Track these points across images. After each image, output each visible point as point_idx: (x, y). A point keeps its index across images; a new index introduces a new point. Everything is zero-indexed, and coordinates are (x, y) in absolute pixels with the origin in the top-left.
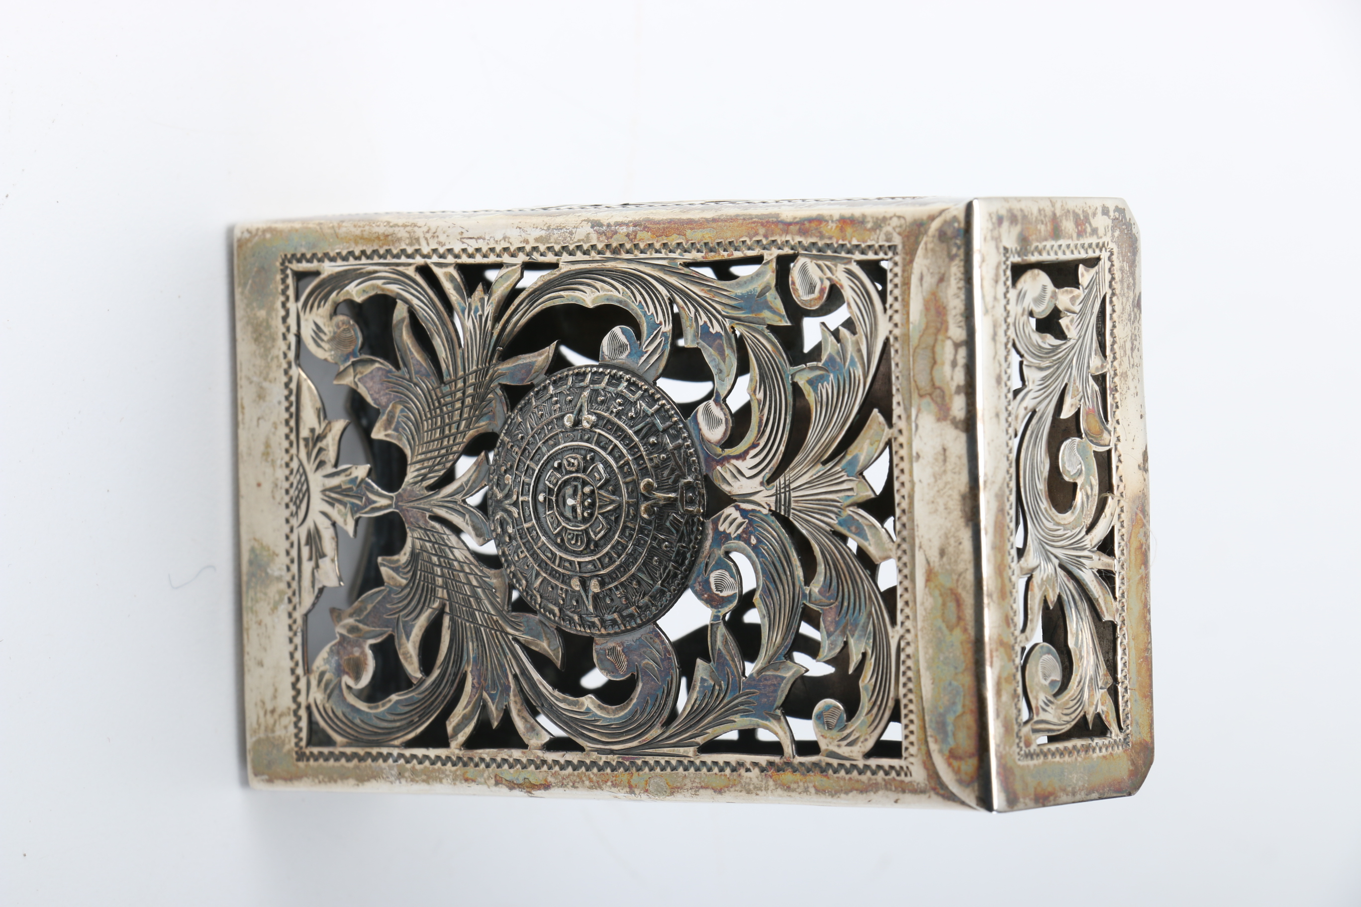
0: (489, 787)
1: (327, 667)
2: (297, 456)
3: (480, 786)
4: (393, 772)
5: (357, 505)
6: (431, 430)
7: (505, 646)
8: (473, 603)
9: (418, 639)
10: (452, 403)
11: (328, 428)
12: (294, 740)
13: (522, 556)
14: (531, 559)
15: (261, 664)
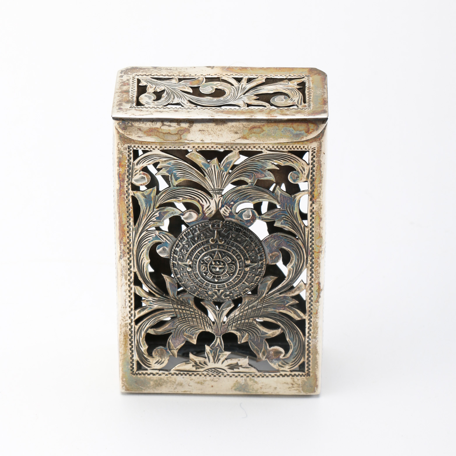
0: (319, 305)
1: (277, 364)
2: (202, 372)
3: (319, 308)
4: (314, 340)
5: (220, 350)
6: (193, 322)
7: (270, 297)
8: (255, 309)
9: (267, 330)
10: (184, 313)
11: (192, 360)
12: (303, 377)
13: (237, 289)
14: (238, 286)
15: (276, 388)
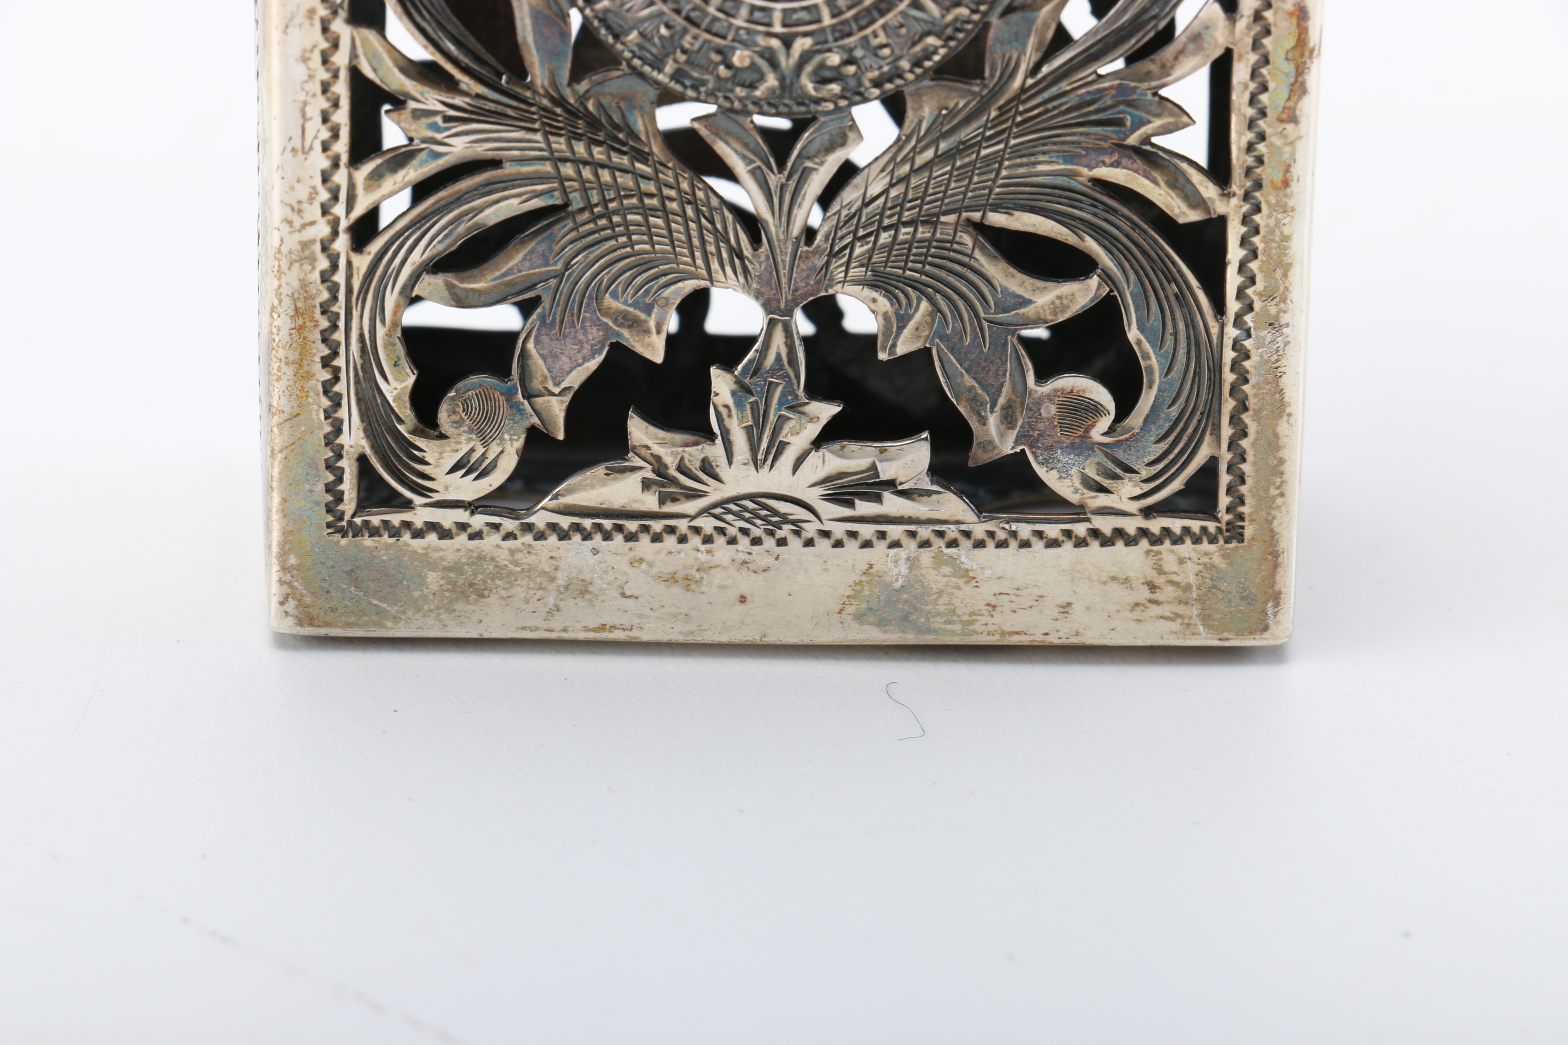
0: (1300, 138)
1: (1074, 471)
2: (693, 518)
3: (1297, 156)
4: (1269, 339)
5: (783, 394)
6: (650, 235)
7: (1046, 95)
8: (967, 160)
9: (1029, 281)
10: (602, 187)
11: (643, 452)
12: (1205, 546)
13: (882, 39)
14: (889, 16)
15: (1066, 608)
